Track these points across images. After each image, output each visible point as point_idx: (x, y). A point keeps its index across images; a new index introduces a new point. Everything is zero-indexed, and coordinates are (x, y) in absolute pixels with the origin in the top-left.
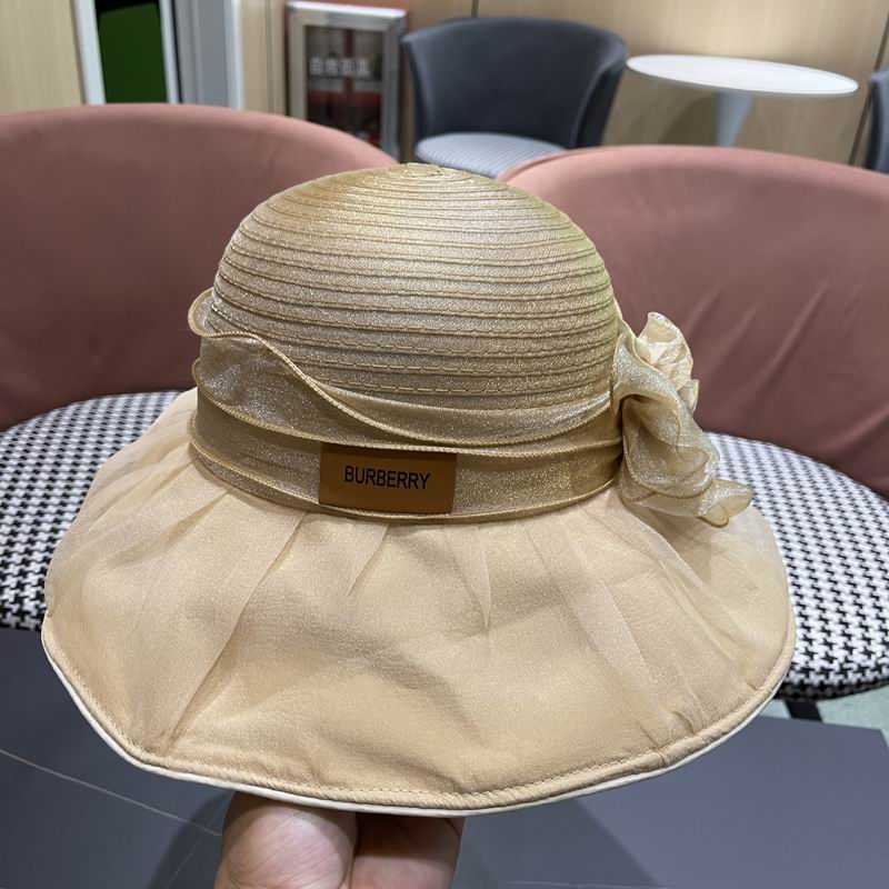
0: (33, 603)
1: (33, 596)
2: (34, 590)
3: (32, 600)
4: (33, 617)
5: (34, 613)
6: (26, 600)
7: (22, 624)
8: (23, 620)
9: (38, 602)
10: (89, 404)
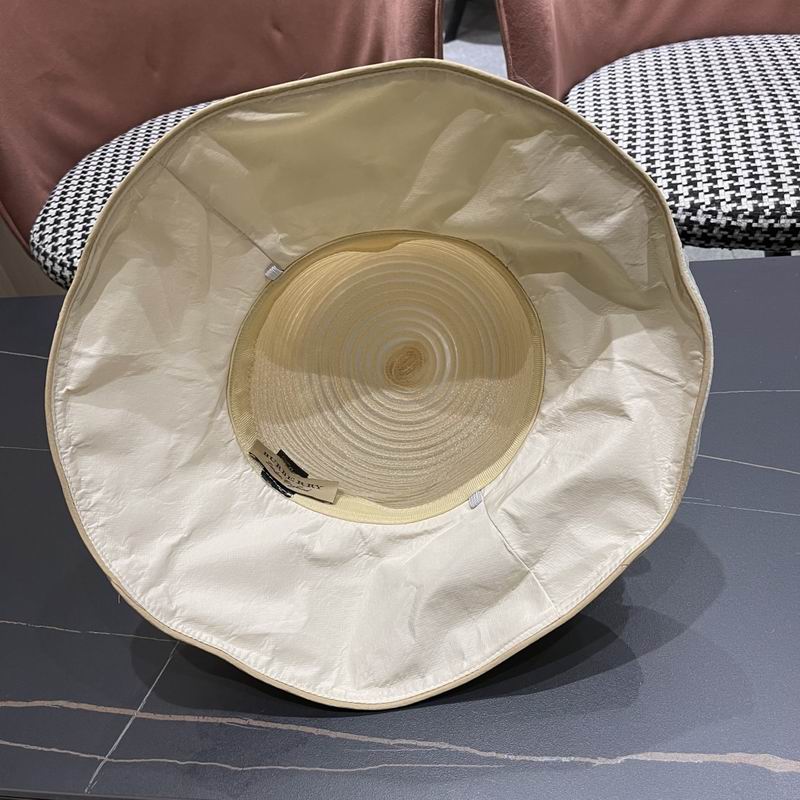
10: (160, 119)
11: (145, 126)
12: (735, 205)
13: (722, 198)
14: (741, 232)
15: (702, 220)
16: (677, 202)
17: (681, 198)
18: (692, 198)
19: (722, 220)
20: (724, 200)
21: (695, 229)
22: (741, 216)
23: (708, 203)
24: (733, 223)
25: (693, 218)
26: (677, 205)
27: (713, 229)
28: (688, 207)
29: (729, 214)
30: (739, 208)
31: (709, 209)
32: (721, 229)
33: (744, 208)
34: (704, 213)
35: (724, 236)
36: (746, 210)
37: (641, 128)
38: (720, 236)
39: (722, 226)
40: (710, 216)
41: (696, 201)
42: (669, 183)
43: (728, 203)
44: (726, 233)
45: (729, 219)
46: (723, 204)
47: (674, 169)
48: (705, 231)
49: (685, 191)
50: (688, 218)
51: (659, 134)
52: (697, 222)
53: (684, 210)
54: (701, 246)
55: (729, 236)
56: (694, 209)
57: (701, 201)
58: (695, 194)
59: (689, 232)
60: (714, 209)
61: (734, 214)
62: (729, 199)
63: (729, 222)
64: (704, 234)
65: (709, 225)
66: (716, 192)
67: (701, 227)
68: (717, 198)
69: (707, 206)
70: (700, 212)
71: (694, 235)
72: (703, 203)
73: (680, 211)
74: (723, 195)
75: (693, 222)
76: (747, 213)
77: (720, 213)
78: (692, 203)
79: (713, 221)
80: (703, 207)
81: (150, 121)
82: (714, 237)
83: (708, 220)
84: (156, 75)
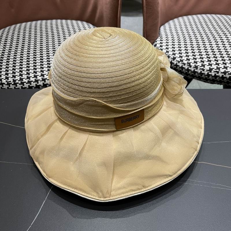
0: (5, 80)
1: (5, 78)
2: (4, 76)
3: (4, 79)
4: (6, 85)
5: (6, 84)
6: (3, 80)
7: (3, 88)
8: (3, 86)
9: (7, 80)
11: (8, 28)
12: (225, 69)
13: (220, 67)
14: (227, 79)
15: (213, 74)
16: (204, 67)
17: (205, 66)
18: (210, 66)
19: (220, 75)
20: (221, 68)
21: (210, 77)
22: (227, 73)
23: (216, 68)
24: (224, 76)
25: (210, 73)
26: (204, 68)
27: (217, 77)
28: (208, 69)
29: (223, 73)
30: (227, 71)
31: (216, 70)
32: (220, 78)
33: (229, 71)
34: (214, 72)
35: (220, 80)
36: (229, 72)
37: (188, 41)
38: (219, 80)
39: (220, 77)
40: (216, 73)
41: (211, 67)
42: (201, 60)
43: (223, 69)
44: (221, 79)
45: (223, 74)
46: (221, 69)
47: (202, 56)
48: (214, 78)
49: (207, 63)
50: (208, 73)
51: (195, 43)
52: (211, 75)
53: (207, 70)
54: (211, 83)
55: (222, 80)
56: (210, 70)
57: (213, 67)
58: (211, 65)
59: (208, 78)
60: (218, 70)
61: (225, 73)
62: (223, 67)
63: (223, 76)
64: (213, 79)
65: (215, 76)
66: (218, 64)
67: (213, 77)
68: (218, 67)
69: (215, 69)
70: (212, 71)
71: (210, 79)
72: (214, 68)
73: (205, 70)
74: (221, 66)
75: (210, 75)
76: (229, 73)
77: (220, 72)
78: (210, 68)
79: (217, 75)
80: (214, 69)
81: (10, 27)
82: (217, 81)
83: (215, 74)
84: (13, 10)
